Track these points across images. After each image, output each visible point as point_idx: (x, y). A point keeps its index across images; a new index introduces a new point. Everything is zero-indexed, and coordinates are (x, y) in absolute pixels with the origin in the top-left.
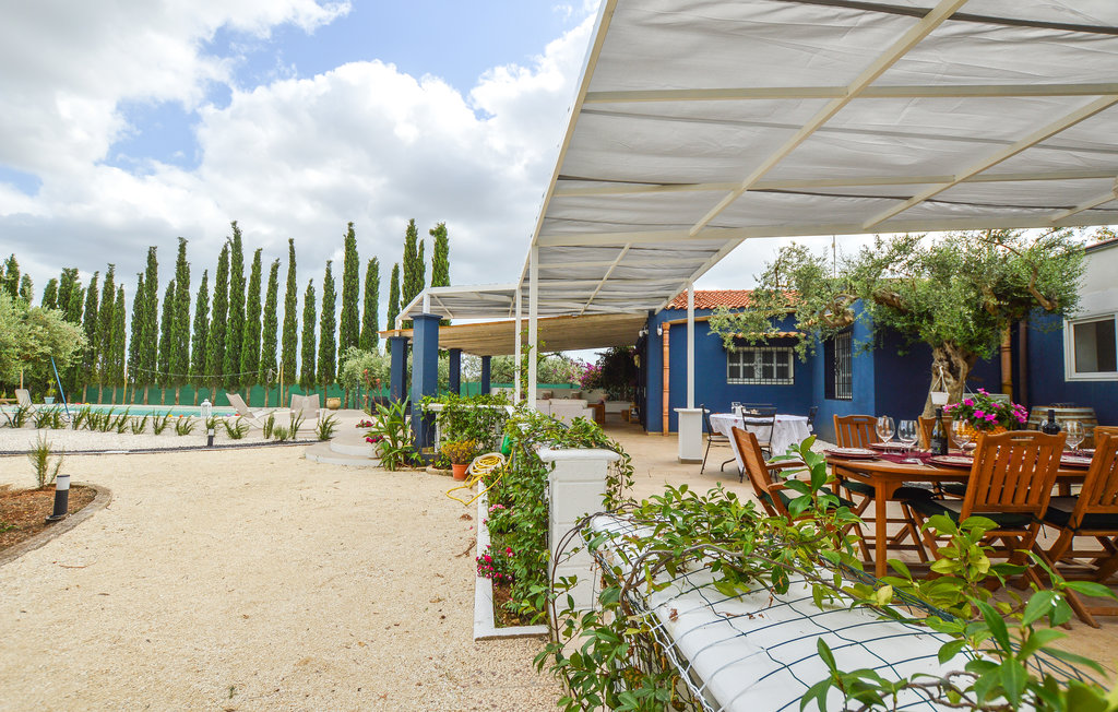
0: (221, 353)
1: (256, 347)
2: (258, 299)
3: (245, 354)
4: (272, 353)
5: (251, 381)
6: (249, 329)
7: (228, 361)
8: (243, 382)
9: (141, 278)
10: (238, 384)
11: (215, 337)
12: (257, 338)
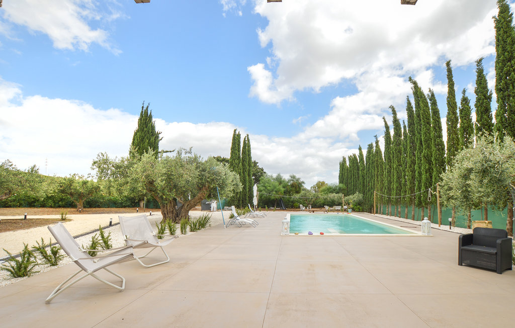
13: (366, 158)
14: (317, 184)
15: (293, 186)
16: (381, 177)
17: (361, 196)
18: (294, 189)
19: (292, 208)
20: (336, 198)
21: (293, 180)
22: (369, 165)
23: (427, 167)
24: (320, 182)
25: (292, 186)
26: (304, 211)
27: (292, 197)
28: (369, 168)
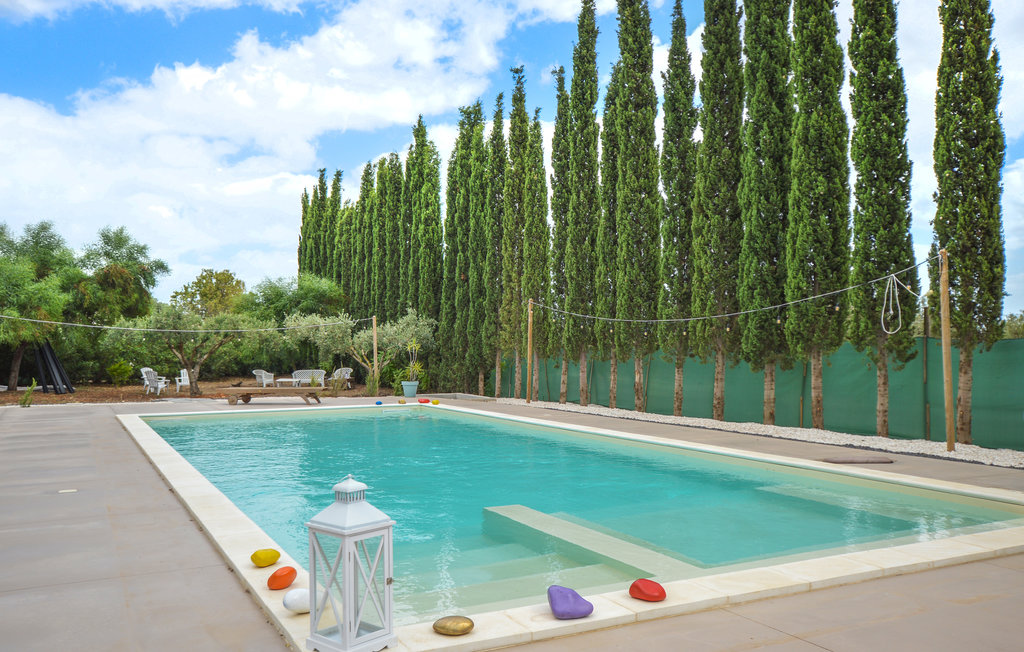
0: (730, 241)
1: (835, 196)
2: (830, 26)
3: (798, 233)
4: (891, 214)
5: (823, 330)
6: (805, 141)
7: (750, 266)
8: (798, 335)
9: (561, 81)
10: (782, 346)
11: (712, 191)
12: (833, 168)
13: (452, 170)
14: (198, 284)
15: (113, 285)
16: (536, 243)
17: (424, 325)
18: (113, 295)
19: (97, 382)
20: (323, 333)
21: (107, 254)
22: (467, 200)
23: (821, 190)
24: (210, 274)
25: (105, 280)
26: (163, 395)
27: (111, 330)
28: (466, 209)
